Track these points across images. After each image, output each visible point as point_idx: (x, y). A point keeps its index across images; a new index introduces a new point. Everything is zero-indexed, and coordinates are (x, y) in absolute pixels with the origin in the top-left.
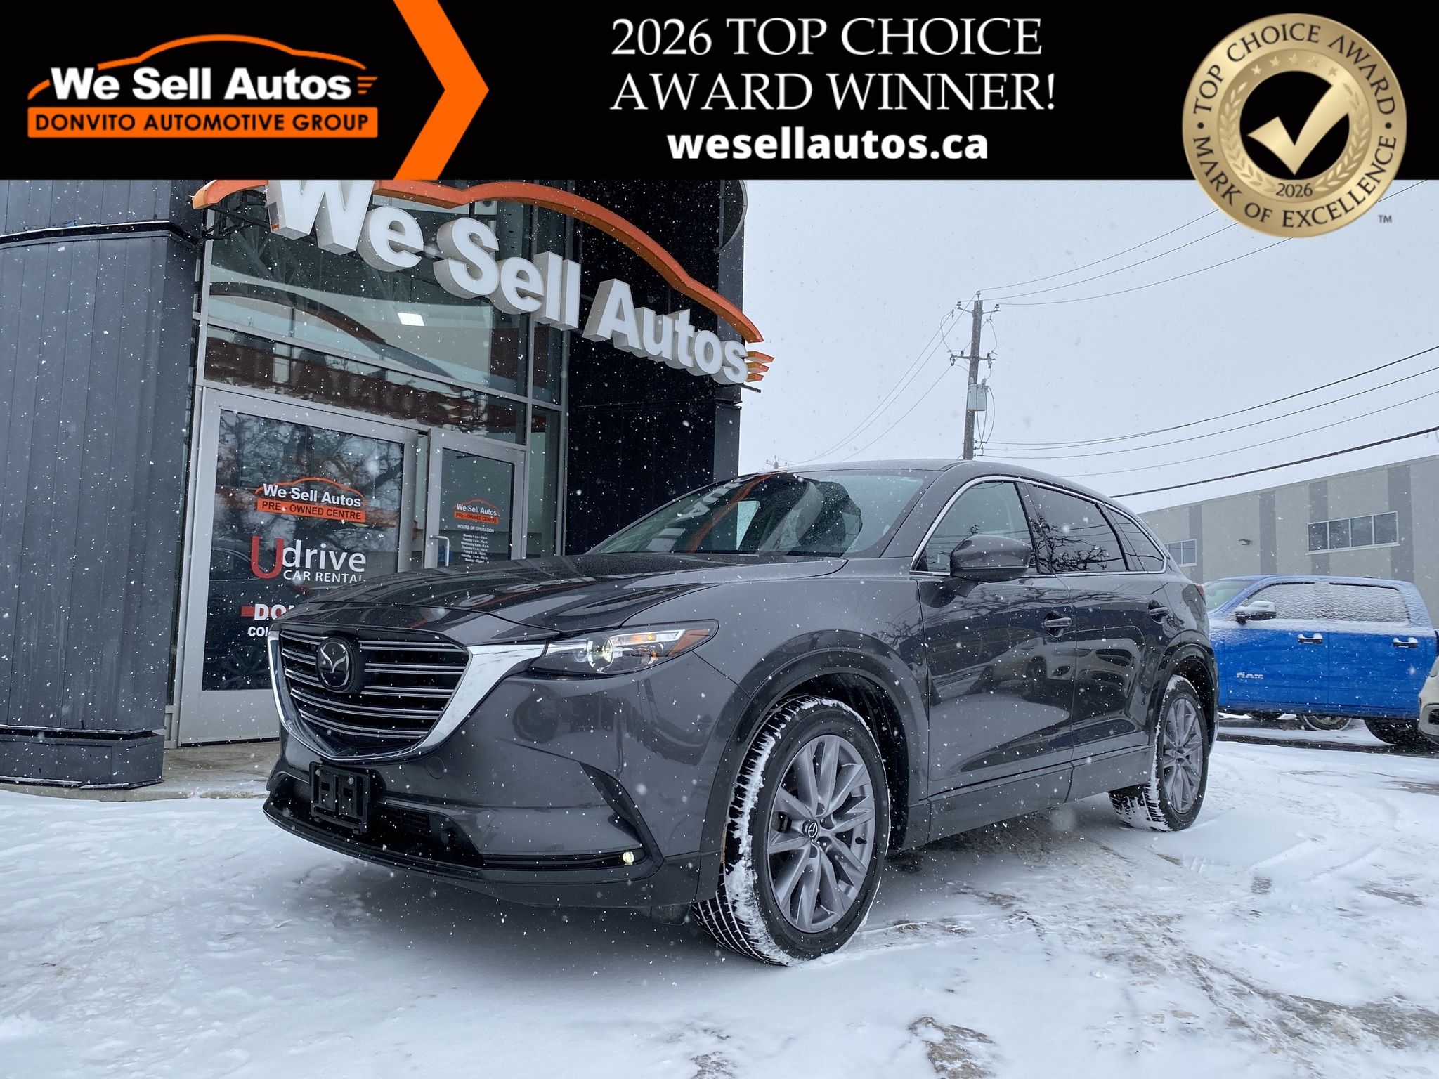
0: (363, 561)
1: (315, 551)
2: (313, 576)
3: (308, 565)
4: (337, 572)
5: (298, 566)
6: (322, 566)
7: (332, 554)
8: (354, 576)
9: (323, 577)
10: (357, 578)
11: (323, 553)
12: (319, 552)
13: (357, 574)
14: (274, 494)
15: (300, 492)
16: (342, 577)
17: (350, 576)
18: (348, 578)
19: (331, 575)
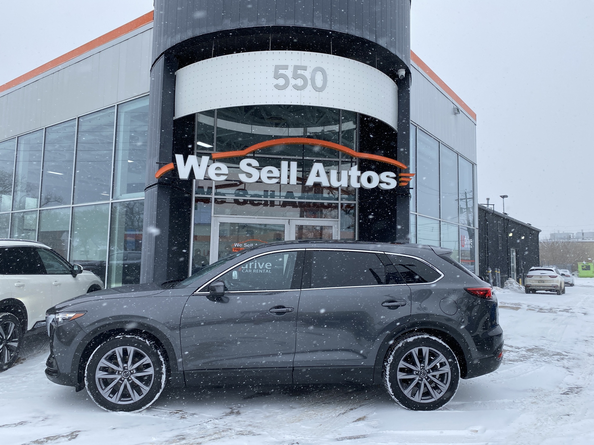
0: (271, 265)
1: (253, 263)
2: (252, 271)
3: (250, 267)
4: (261, 269)
5: (247, 268)
6: (255, 267)
7: (259, 264)
8: (267, 270)
9: (256, 271)
10: (269, 271)
11: (256, 264)
12: (254, 264)
13: (268, 270)
14: (238, 246)
15: (247, 245)
16: (263, 271)
17: (266, 270)
18: (265, 271)
19: (259, 270)
